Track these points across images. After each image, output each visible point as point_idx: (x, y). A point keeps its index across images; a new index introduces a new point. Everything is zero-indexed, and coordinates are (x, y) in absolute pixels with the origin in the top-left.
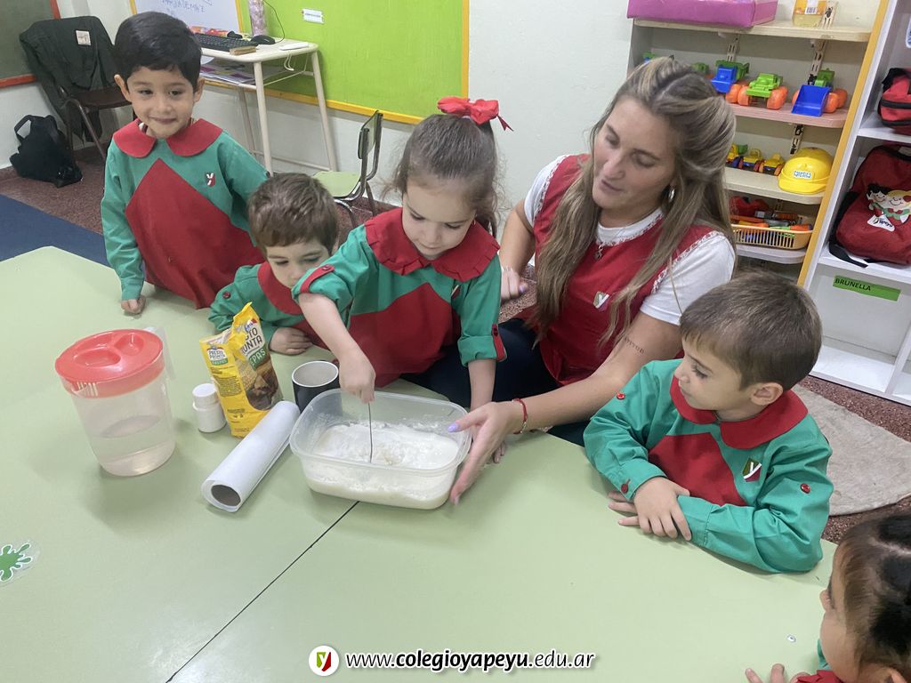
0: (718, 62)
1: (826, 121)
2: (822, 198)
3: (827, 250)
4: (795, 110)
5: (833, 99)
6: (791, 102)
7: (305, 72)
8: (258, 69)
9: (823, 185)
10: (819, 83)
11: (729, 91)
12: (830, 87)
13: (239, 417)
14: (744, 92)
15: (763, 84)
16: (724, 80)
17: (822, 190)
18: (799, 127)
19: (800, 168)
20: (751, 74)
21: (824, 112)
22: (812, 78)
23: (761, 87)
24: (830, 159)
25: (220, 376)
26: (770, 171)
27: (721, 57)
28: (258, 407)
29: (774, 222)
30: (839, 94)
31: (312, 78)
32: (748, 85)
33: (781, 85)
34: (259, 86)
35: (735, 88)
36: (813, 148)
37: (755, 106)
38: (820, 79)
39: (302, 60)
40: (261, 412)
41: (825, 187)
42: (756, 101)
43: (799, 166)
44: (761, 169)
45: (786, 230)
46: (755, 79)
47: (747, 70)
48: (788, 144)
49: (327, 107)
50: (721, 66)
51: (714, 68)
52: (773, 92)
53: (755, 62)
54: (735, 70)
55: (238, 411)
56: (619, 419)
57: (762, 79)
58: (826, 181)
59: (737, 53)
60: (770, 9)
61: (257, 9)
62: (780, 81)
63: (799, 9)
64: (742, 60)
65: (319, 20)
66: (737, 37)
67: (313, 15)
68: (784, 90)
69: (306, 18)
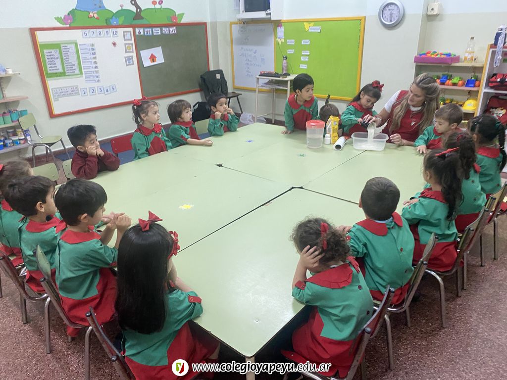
1: (475, 89)
2: (475, 111)
4: (466, 86)
5: (477, 83)
6: (465, 84)
8: (289, 83)
9: (476, 106)
10: (473, 79)
11: (446, 82)
12: (476, 79)
14: (450, 82)
16: (444, 79)
17: (476, 108)
18: (469, 91)
20: (453, 77)
21: (474, 86)
22: (471, 78)
23: (455, 80)
24: (477, 100)
27: (442, 73)
30: (478, 81)
32: (452, 80)
34: (288, 88)
35: (448, 81)
36: (473, 97)
37: (454, 86)
42: (454, 84)
43: (469, 103)
47: (451, 76)
48: (466, 97)
50: (443, 75)
51: (441, 76)
52: (459, 82)
53: (453, 74)
54: (447, 77)
57: (456, 78)
59: (449, 72)
60: (457, 59)
61: (285, 65)
62: (461, 79)
63: (465, 58)
64: (450, 74)
65: (306, 68)
66: (448, 67)
67: (303, 66)
68: (463, 81)
69: (301, 67)
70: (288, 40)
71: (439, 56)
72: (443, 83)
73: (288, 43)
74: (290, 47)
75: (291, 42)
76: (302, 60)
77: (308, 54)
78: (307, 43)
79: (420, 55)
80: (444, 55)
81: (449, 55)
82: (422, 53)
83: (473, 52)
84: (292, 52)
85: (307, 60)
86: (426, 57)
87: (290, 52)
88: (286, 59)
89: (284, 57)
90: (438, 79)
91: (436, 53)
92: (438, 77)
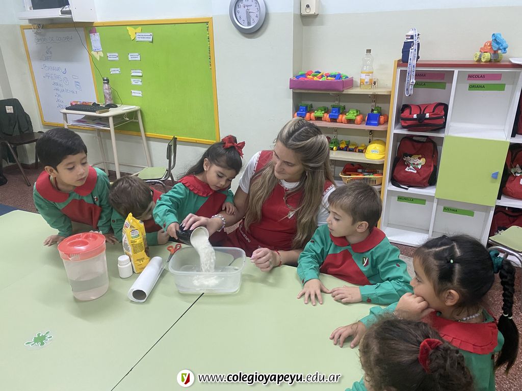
0: (332, 106)
1: (380, 128)
2: (384, 161)
3: (390, 184)
4: (367, 124)
5: (382, 119)
6: (365, 120)
7: (133, 120)
8: (111, 120)
9: (384, 156)
10: (375, 112)
11: (338, 118)
12: (380, 114)
14: (344, 117)
16: (335, 113)
17: (384, 158)
18: (371, 131)
19: (374, 149)
20: (347, 110)
21: (379, 124)
22: (373, 110)
23: (351, 115)
24: (384, 143)
26: (361, 151)
27: (332, 104)
29: (366, 173)
30: (384, 116)
31: (138, 123)
32: (346, 115)
33: (360, 114)
34: (112, 128)
35: (340, 116)
36: (378, 140)
37: (350, 123)
38: (376, 110)
39: (133, 115)
42: (350, 121)
43: (373, 148)
44: (357, 151)
45: (372, 176)
46: (348, 112)
47: (344, 108)
48: (367, 139)
49: (146, 137)
51: (330, 108)
52: (357, 117)
53: (347, 105)
54: (339, 110)
57: (351, 112)
58: (384, 154)
59: (339, 101)
60: (350, 83)
61: (108, 91)
62: (359, 112)
63: (362, 82)
64: (342, 104)
65: (140, 95)
66: (338, 95)
67: (137, 93)
68: (361, 116)
69: (133, 94)
70: (108, 54)
71: (324, 79)
72: (334, 120)
73: (109, 59)
74: (114, 64)
75: (113, 56)
76: (133, 83)
77: (141, 74)
78: (136, 59)
79: (297, 77)
80: (331, 76)
81: (338, 76)
82: (300, 73)
83: (372, 73)
84: (118, 72)
85: (140, 83)
86: (306, 79)
87: (114, 72)
88: (108, 83)
89: (104, 80)
90: (326, 114)
91: (320, 73)
92: (326, 111)
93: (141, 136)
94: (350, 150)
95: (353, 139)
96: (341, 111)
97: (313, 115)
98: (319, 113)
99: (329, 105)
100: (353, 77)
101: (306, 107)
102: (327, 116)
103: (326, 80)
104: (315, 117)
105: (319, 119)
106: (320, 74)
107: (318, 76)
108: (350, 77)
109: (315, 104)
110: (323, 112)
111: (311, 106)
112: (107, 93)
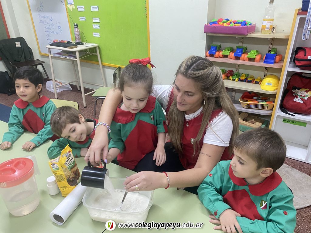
0: (236, 46)
1: (276, 66)
2: (277, 92)
3: (280, 110)
4: (265, 62)
5: (278, 58)
6: (263, 59)
7: (94, 54)
8: (77, 53)
10: (272, 53)
11: (241, 56)
12: (276, 54)
13: (64, 189)
14: (246, 56)
15: (253, 53)
16: (239, 52)
18: (266, 68)
20: (248, 50)
21: (275, 62)
22: (269, 51)
23: (252, 54)
24: (278, 79)
25: (56, 174)
26: (257, 83)
28: (72, 185)
29: (260, 101)
30: (279, 56)
31: (97, 56)
32: (247, 54)
34: (78, 59)
35: (243, 55)
36: (272, 75)
37: (251, 61)
38: (272, 51)
39: (93, 50)
40: (73, 187)
41: (277, 88)
42: (251, 59)
43: (268, 81)
44: (254, 82)
45: (265, 103)
46: (250, 52)
47: (246, 48)
48: (263, 73)
49: (102, 65)
50: (238, 48)
51: (235, 48)
52: (257, 56)
53: (249, 46)
54: (242, 49)
55: (64, 187)
56: (211, 184)
58: (277, 86)
59: (243, 43)
60: (253, 29)
61: (77, 33)
62: (258, 52)
63: (263, 28)
64: (245, 46)
65: (99, 36)
66: (242, 38)
67: (96, 35)
68: (260, 55)
69: (94, 35)
70: (78, 7)
71: (232, 25)
72: (237, 58)
73: (78, 10)
74: (81, 14)
75: (81, 8)
76: (94, 27)
77: (99, 21)
78: (96, 10)
79: (211, 23)
80: (238, 23)
81: (244, 23)
82: (213, 20)
84: (84, 20)
85: (98, 28)
86: (217, 25)
87: (82, 20)
88: (77, 27)
89: (75, 25)
90: (232, 53)
91: (229, 20)
92: (232, 50)
93: (99, 65)
94: (248, 82)
95: (252, 73)
96: (244, 51)
97: (221, 53)
98: (226, 52)
99: (234, 46)
100: (255, 24)
101: (216, 47)
102: (232, 55)
103: (233, 26)
104: (223, 55)
105: (225, 56)
106: (229, 22)
107: (227, 22)
108: (253, 24)
109: (224, 45)
110: (229, 51)
111: (220, 46)
112: (77, 35)
